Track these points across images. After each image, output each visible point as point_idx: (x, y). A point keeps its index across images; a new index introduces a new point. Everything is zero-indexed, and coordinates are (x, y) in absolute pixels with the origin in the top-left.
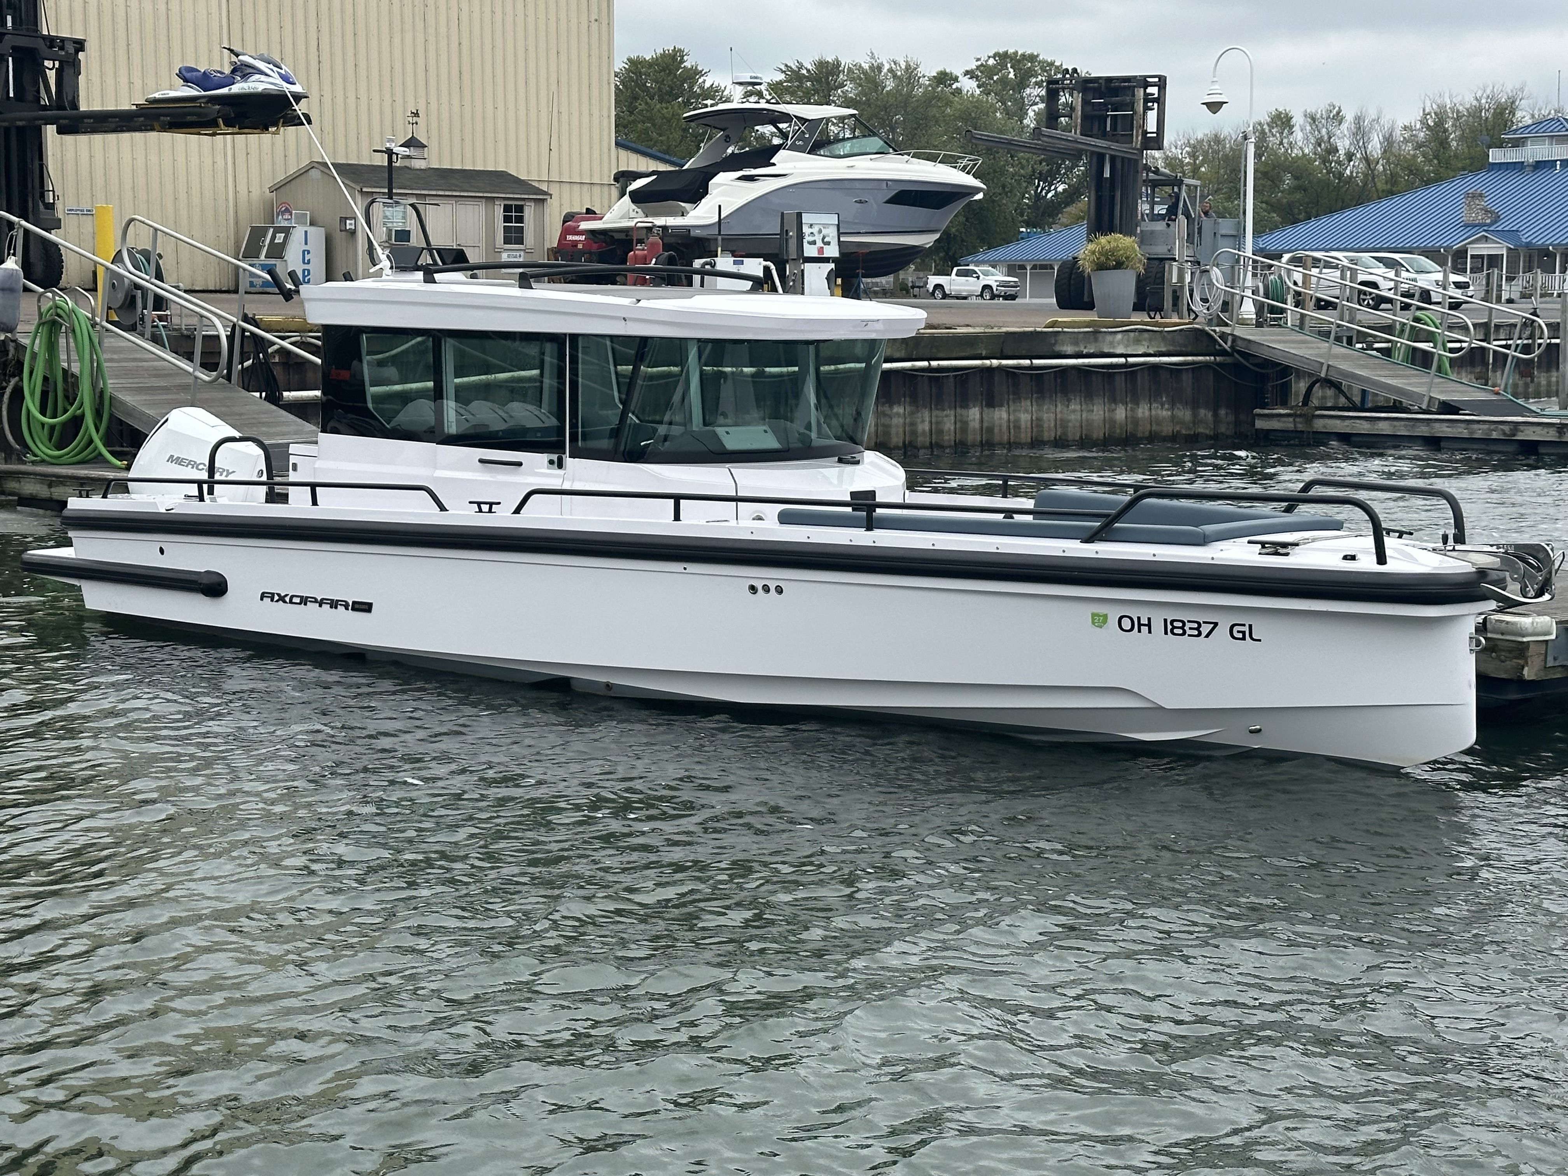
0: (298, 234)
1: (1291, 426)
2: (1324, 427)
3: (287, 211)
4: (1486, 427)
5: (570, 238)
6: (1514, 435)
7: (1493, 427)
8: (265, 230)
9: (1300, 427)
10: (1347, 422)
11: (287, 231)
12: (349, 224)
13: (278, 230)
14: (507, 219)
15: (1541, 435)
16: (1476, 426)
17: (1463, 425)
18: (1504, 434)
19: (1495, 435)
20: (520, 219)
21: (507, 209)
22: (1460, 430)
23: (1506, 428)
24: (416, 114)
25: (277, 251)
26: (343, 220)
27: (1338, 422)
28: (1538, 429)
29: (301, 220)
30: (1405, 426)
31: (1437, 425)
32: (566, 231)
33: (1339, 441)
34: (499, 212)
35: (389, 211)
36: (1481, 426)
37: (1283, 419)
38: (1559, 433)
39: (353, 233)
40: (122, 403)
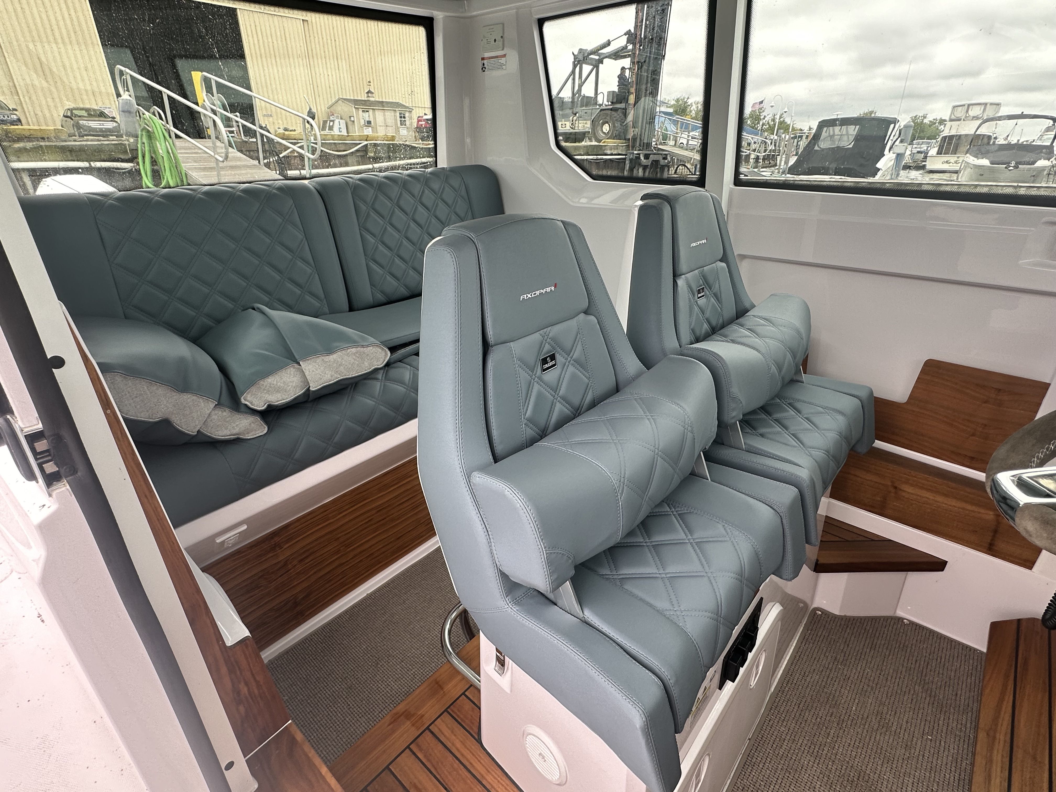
0: (337, 122)
3: (333, 115)
5: (420, 123)
8: (326, 121)
11: (333, 121)
12: (352, 119)
13: (331, 121)
14: (401, 117)
20: (404, 117)
21: (400, 114)
24: (370, 82)
25: (331, 128)
26: (350, 117)
29: (337, 117)
32: (419, 121)
34: (398, 114)
35: (364, 114)
39: (353, 121)
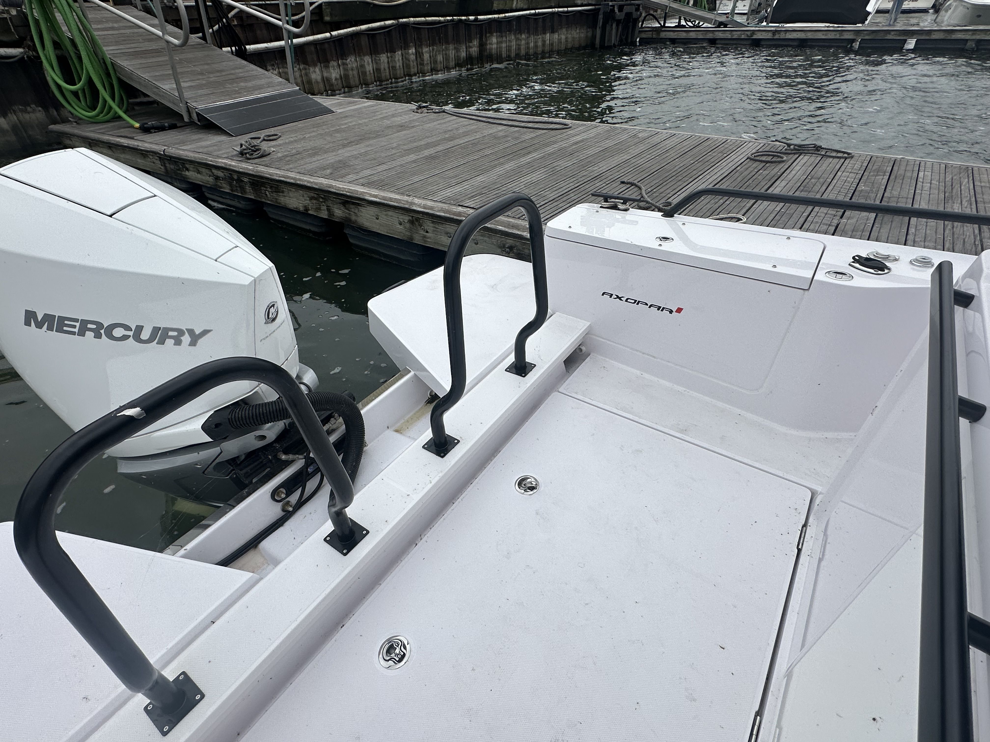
1: (650, 36)
2: (665, 35)
4: (739, 33)
6: (752, 36)
7: (743, 33)
9: (654, 36)
10: (676, 33)
15: (764, 36)
16: (735, 33)
17: (729, 33)
18: (748, 36)
19: (743, 37)
22: (727, 35)
23: (749, 33)
27: (672, 33)
28: (763, 33)
30: (702, 34)
31: (717, 33)
33: (670, 42)
36: (737, 33)
37: (647, 33)
38: (774, 35)
40: (122, 68)
